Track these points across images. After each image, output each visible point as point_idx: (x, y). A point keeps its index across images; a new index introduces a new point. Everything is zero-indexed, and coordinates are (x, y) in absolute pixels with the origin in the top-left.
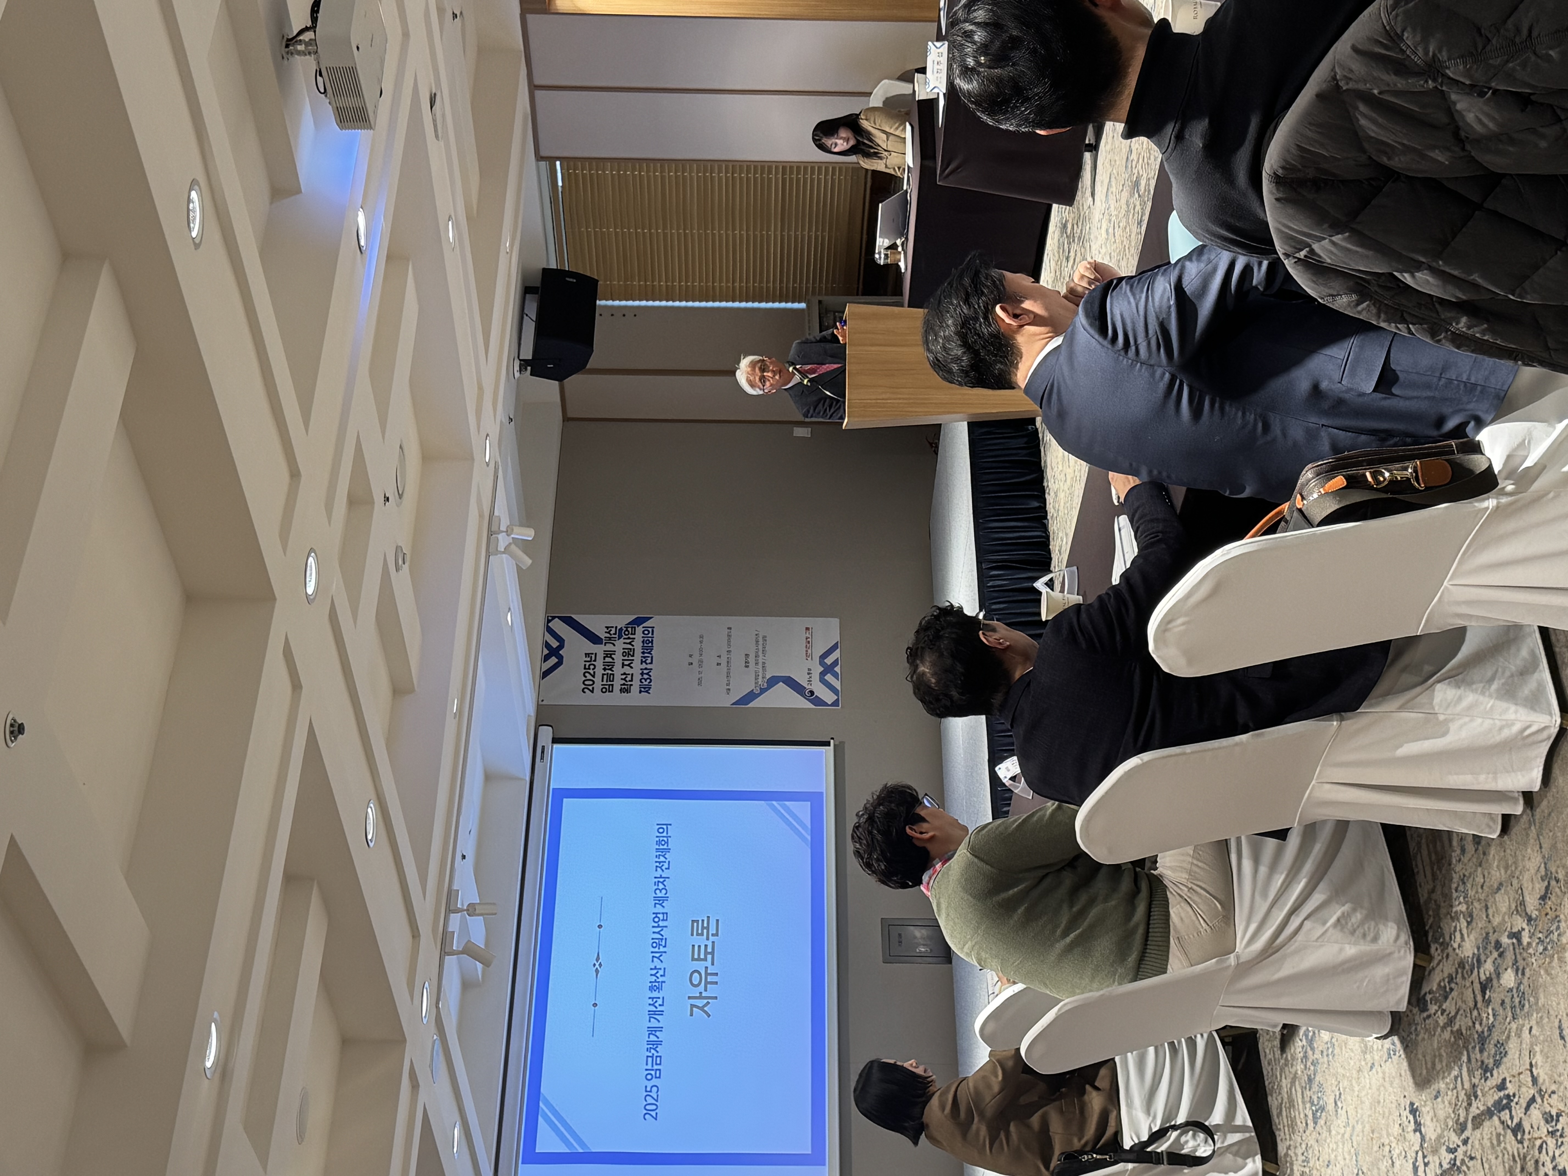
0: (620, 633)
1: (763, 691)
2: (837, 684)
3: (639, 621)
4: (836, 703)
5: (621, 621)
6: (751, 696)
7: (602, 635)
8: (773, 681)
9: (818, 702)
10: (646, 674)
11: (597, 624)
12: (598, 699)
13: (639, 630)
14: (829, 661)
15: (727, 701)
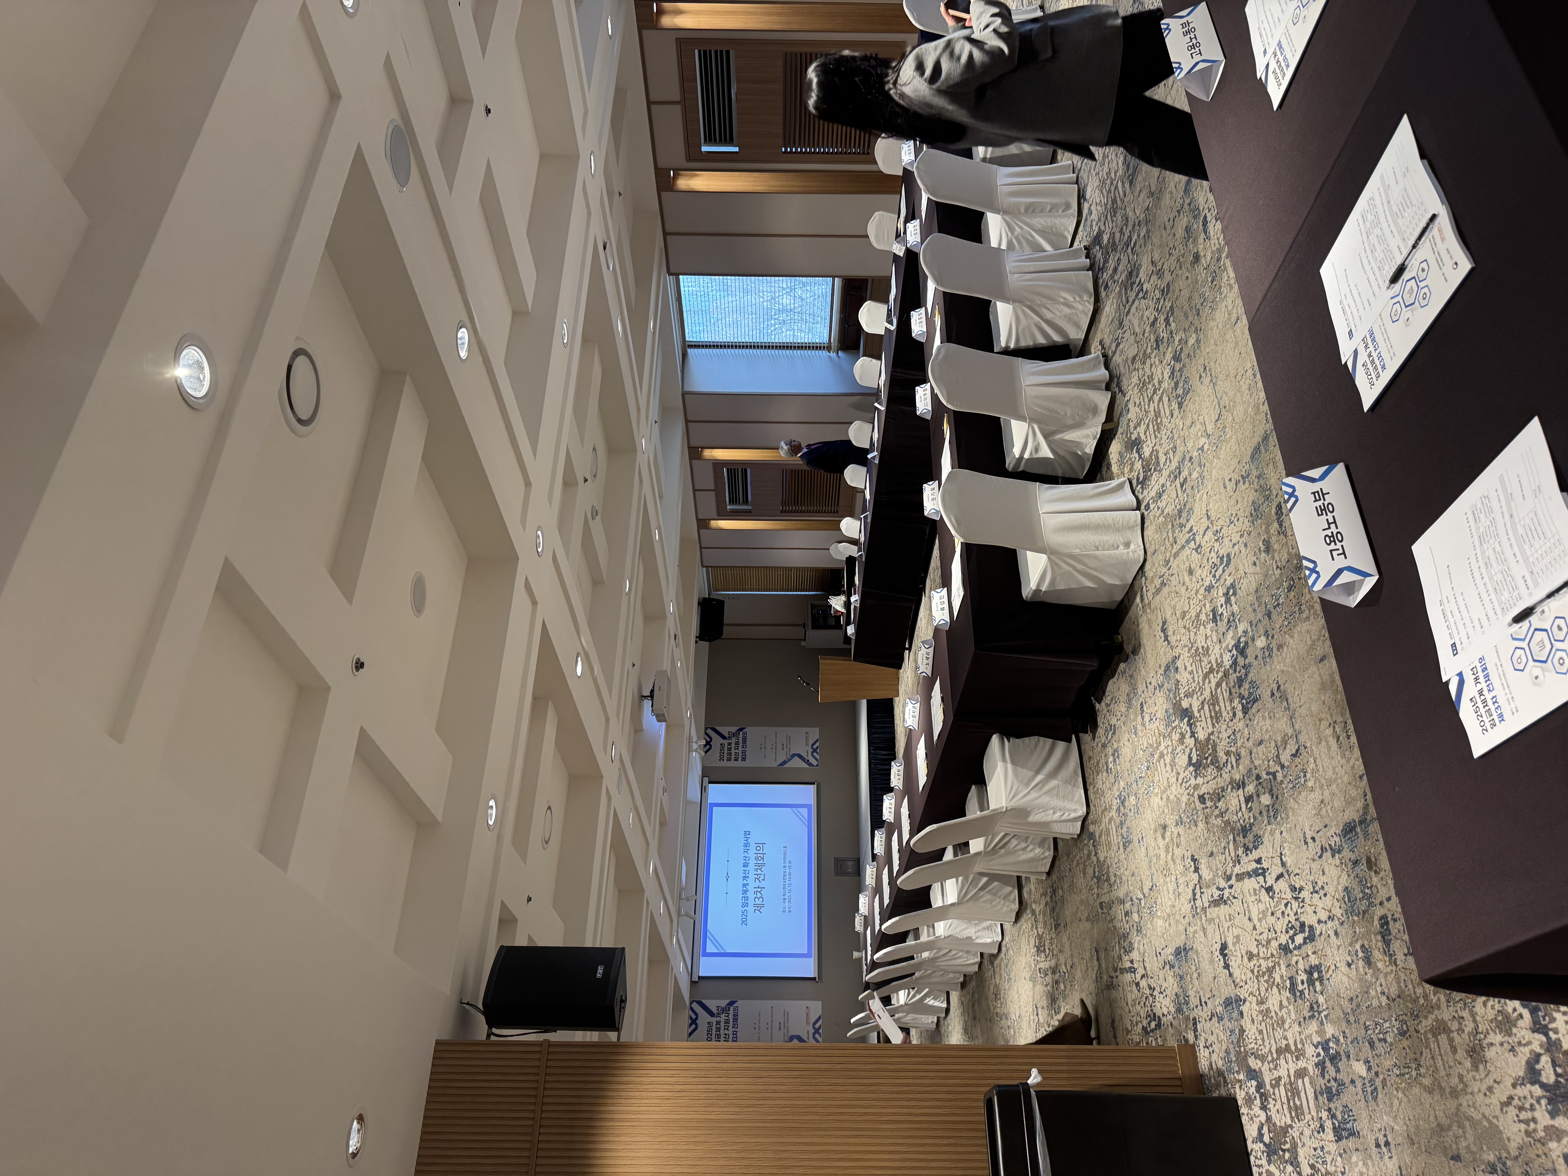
0: (734, 735)
1: (789, 760)
2: (818, 757)
3: (741, 729)
4: (817, 765)
5: (734, 729)
6: (785, 762)
7: (727, 736)
8: (793, 756)
9: (811, 765)
10: (744, 752)
11: (724, 730)
12: (725, 764)
13: (741, 733)
14: (815, 747)
15: (775, 765)
